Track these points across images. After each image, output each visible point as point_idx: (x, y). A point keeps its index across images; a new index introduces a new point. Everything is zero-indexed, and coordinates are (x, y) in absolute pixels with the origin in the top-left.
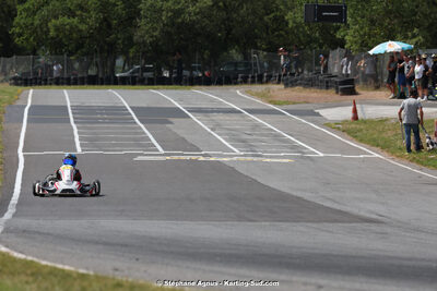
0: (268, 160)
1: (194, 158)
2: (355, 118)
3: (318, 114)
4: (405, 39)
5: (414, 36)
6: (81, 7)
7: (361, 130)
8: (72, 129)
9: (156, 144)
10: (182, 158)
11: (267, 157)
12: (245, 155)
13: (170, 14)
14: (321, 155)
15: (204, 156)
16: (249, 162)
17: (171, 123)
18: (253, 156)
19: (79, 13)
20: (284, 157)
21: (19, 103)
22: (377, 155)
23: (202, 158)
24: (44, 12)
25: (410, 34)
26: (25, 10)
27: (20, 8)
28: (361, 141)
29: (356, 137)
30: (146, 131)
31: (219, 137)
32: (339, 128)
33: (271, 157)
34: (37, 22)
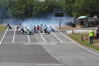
0: (51, 44)
1: (35, 44)
2: (73, 33)
3: (66, 32)
4: (85, 15)
5: (87, 15)
6: (21, 9)
7: (73, 36)
8: (13, 37)
9: (29, 40)
10: (33, 44)
11: (51, 43)
12: (46, 43)
13: (39, 10)
14: (62, 42)
15: (38, 43)
16: (46, 44)
17: (35, 35)
18: (48, 43)
19: (21, 10)
20: (54, 43)
21: (5, 30)
22: (74, 42)
23: (37, 44)
24: (14, 9)
25: (86, 14)
26: (10, 9)
27: (9, 9)
28: (72, 39)
29: (71, 38)
30: (29, 37)
31: (43, 38)
32: (69, 36)
33: (52, 43)
34: (12, 12)
